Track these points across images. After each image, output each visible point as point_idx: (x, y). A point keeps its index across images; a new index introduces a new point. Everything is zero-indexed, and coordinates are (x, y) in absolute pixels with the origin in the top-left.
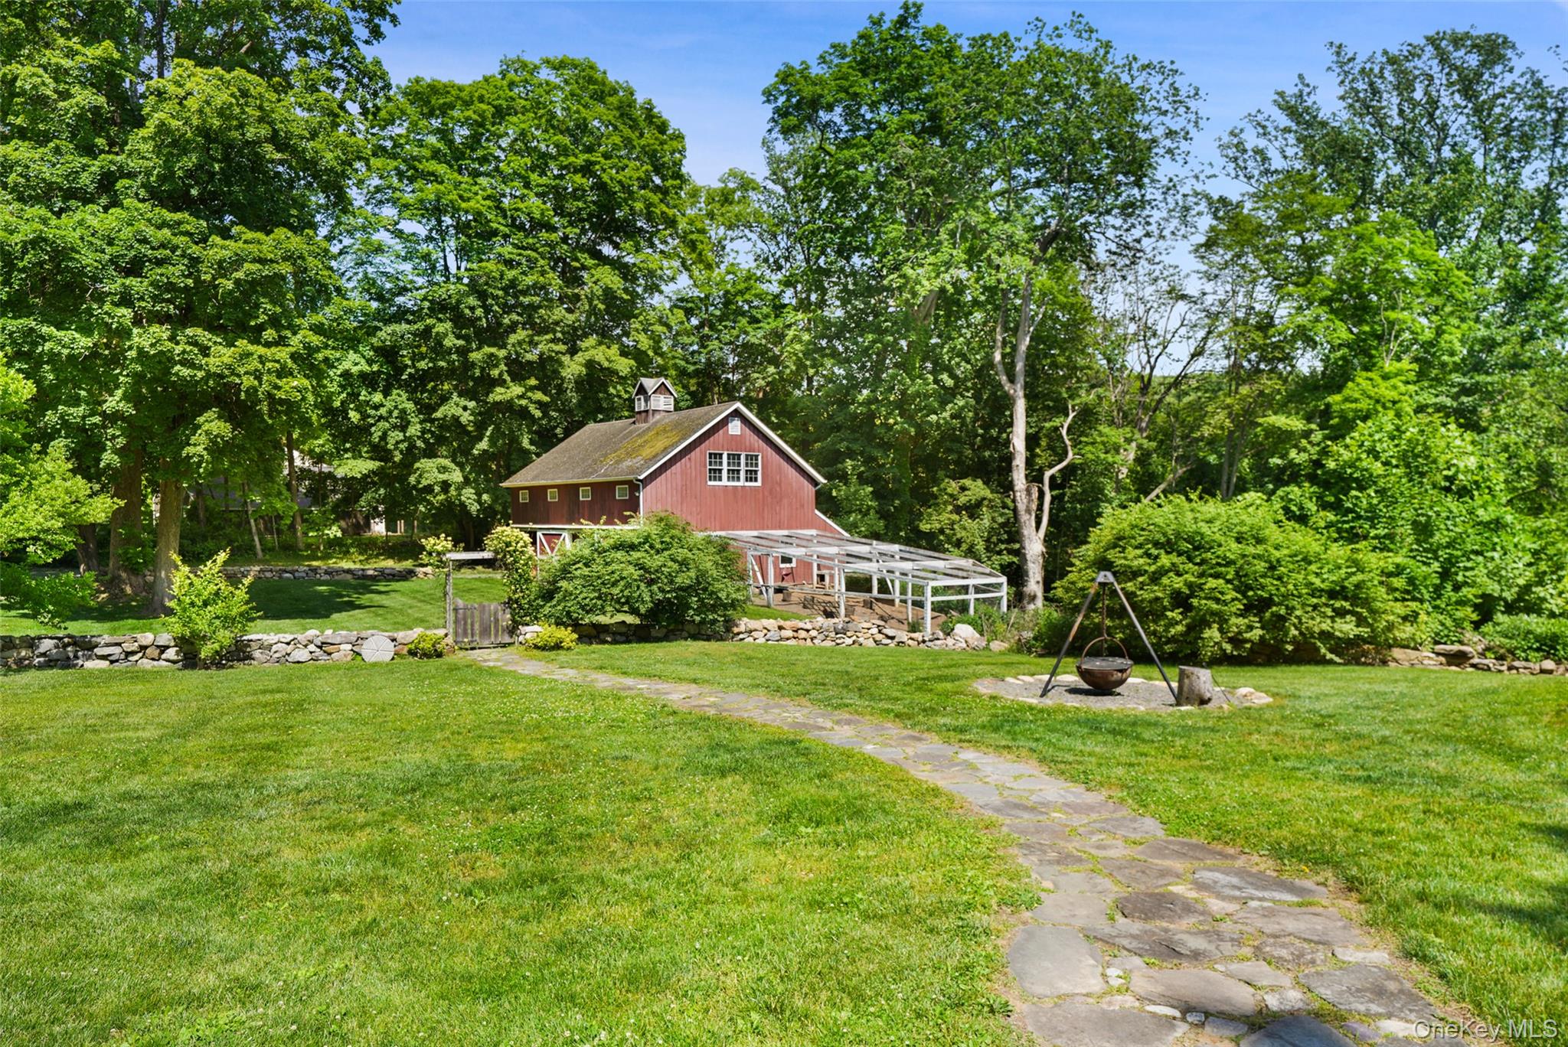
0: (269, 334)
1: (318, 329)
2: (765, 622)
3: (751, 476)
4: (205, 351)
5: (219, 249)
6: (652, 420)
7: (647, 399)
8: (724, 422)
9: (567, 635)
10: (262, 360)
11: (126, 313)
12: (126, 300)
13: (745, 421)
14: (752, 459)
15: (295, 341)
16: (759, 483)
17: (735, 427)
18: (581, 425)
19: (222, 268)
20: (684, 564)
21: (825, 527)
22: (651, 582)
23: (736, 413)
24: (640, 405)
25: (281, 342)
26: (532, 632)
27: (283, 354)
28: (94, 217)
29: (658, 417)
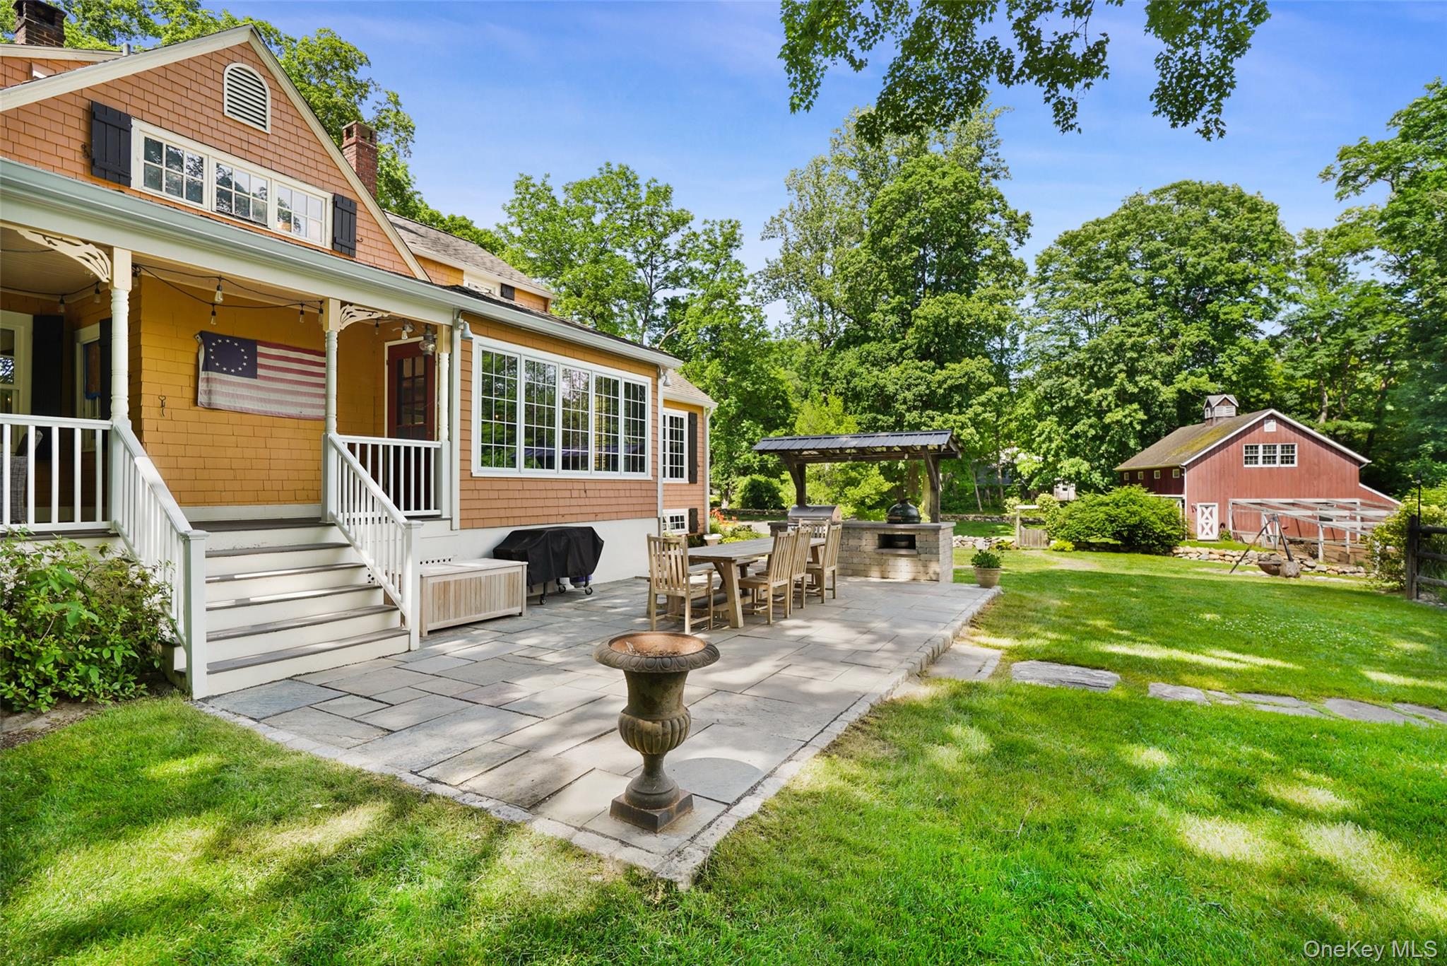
0: (956, 410)
1: (982, 404)
2: (1199, 549)
3: (1287, 459)
4: (933, 419)
5: (940, 374)
6: (1215, 423)
7: (1212, 410)
8: (1261, 423)
9: (1069, 546)
10: (955, 421)
11: (904, 407)
12: (905, 402)
13: (1280, 421)
14: (1288, 448)
15: (970, 412)
16: (1296, 465)
17: (1271, 427)
18: (1175, 428)
19: (940, 384)
20: (1134, 513)
21: (1372, 496)
22: (1112, 522)
23: (1272, 417)
24: (1208, 414)
25: (961, 413)
26: (1055, 543)
27: (961, 418)
28: (894, 370)
29: (1220, 421)
